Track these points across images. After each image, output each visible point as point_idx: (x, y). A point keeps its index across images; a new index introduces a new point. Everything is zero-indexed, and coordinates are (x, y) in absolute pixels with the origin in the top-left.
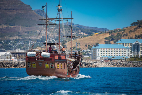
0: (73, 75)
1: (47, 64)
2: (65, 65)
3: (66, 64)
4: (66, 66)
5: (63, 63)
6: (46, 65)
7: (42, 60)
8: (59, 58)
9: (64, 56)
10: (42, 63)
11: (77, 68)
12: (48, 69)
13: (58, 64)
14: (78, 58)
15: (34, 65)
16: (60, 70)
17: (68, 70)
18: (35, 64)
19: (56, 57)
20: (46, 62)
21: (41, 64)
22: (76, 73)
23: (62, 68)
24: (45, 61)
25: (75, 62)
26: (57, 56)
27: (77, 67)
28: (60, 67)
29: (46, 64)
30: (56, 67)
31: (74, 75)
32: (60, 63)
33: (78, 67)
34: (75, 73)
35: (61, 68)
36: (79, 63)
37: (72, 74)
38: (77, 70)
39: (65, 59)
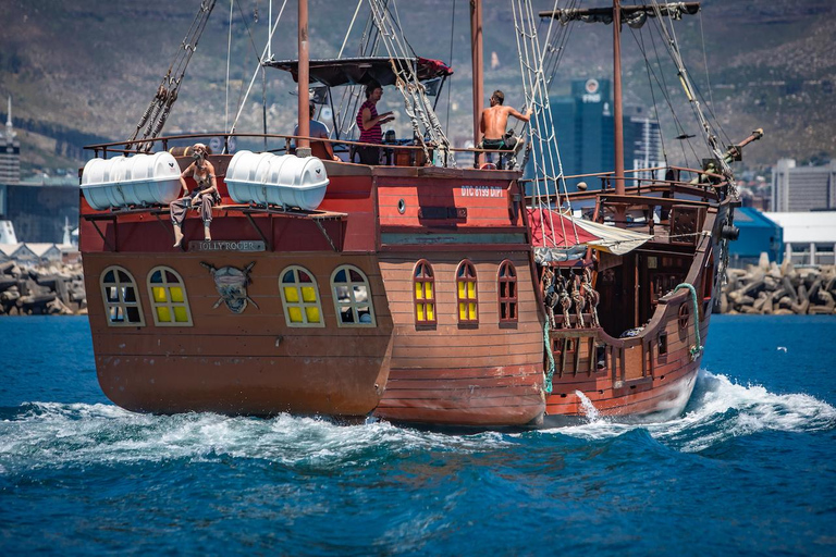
0: (618, 394)
1: (304, 279)
2: (507, 288)
3: (523, 274)
4: (525, 295)
5: (487, 273)
6: (291, 292)
7: (246, 246)
8: (440, 214)
9: (497, 192)
10: (247, 271)
11: (666, 317)
12: (314, 334)
13: (425, 277)
14: (685, 222)
15: (169, 301)
16: (447, 344)
17: (558, 344)
18: (179, 291)
19: (399, 206)
20: (283, 255)
21: (235, 280)
22: (659, 370)
23: (473, 325)
24: (272, 246)
25: (652, 263)
26: (410, 195)
27: (661, 310)
28: (448, 315)
29: (289, 279)
30: (403, 309)
31: (634, 388)
32: (445, 273)
33: (681, 310)
34: (648, 370)
35: (462, 325)
36: (695, 271)
37: (603, 383)
38: (663, 339)
39: (513, 229)
